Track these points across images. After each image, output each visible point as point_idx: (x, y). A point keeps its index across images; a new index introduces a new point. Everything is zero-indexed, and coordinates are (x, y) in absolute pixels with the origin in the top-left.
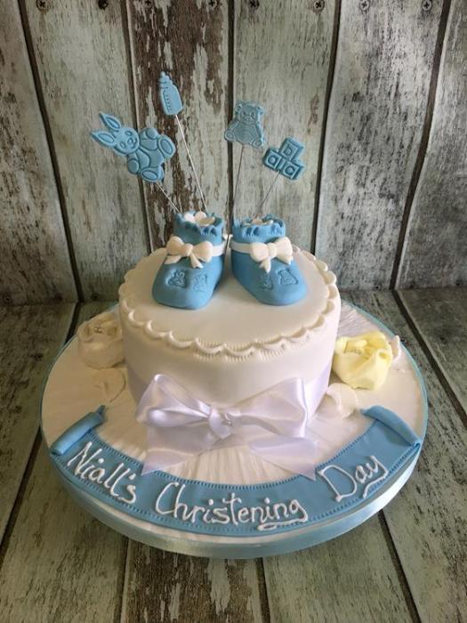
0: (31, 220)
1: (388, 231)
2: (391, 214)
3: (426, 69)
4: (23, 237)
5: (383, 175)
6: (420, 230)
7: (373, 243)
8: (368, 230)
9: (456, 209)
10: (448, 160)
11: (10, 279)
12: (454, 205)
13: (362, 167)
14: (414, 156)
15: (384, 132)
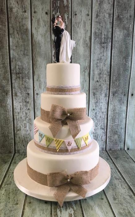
0: (28, 133)
1: (103, 136)
2: (103, 133)
3: (106, 105)
4: (25, 137)
5: (101, 124)
6: (110, 136)
7: (100, 139)
8: (99, 136)
9: (116, 131)
10: (113, 121)
11: (20, 147)
12: (116, 130)
13: (96, 123)
14: (106, 120)
15: (99, 116)
